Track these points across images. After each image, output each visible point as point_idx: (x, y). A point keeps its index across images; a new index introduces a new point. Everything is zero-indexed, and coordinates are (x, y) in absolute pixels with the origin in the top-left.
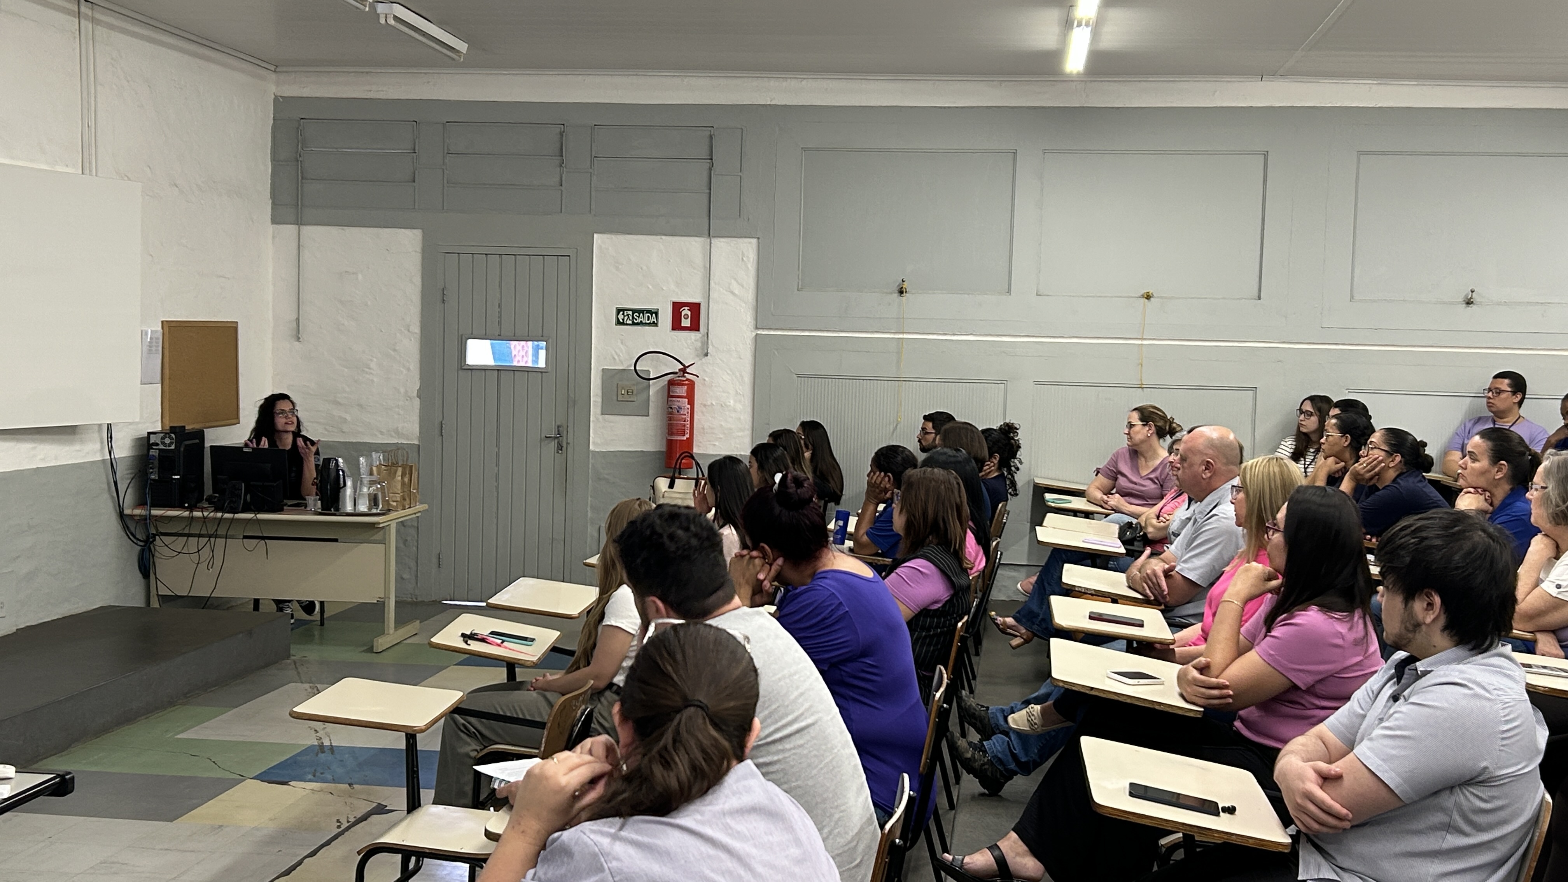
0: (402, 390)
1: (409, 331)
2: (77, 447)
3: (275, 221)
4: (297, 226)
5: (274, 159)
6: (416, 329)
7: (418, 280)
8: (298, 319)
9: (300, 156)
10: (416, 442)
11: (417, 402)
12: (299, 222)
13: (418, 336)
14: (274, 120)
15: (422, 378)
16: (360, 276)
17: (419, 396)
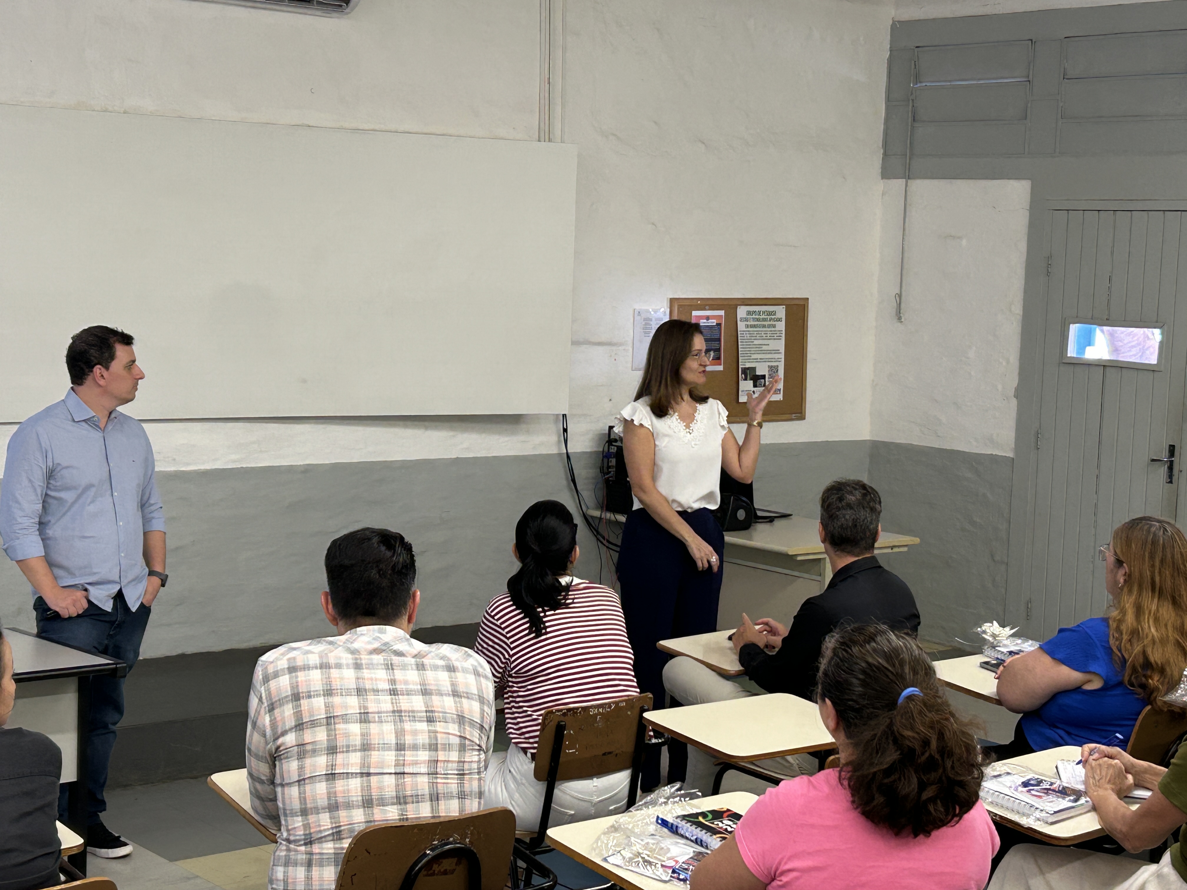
0: (1000, 387)
1: (1010, 311)
2: (522, 438)
3: (886, 173)
4: (904, 180)
5: (888, 99)
6: (1018, 309)
7: (1023, 246)
8: (900, 296)
9: (912, 94)
10: (1011, 455)
11: (1014, 402)
12: (908, 175)
13: (1019, 318)
14: (891, 51)
15: (1020, 374)
16: (964, 242)
17: (1016, 396)
